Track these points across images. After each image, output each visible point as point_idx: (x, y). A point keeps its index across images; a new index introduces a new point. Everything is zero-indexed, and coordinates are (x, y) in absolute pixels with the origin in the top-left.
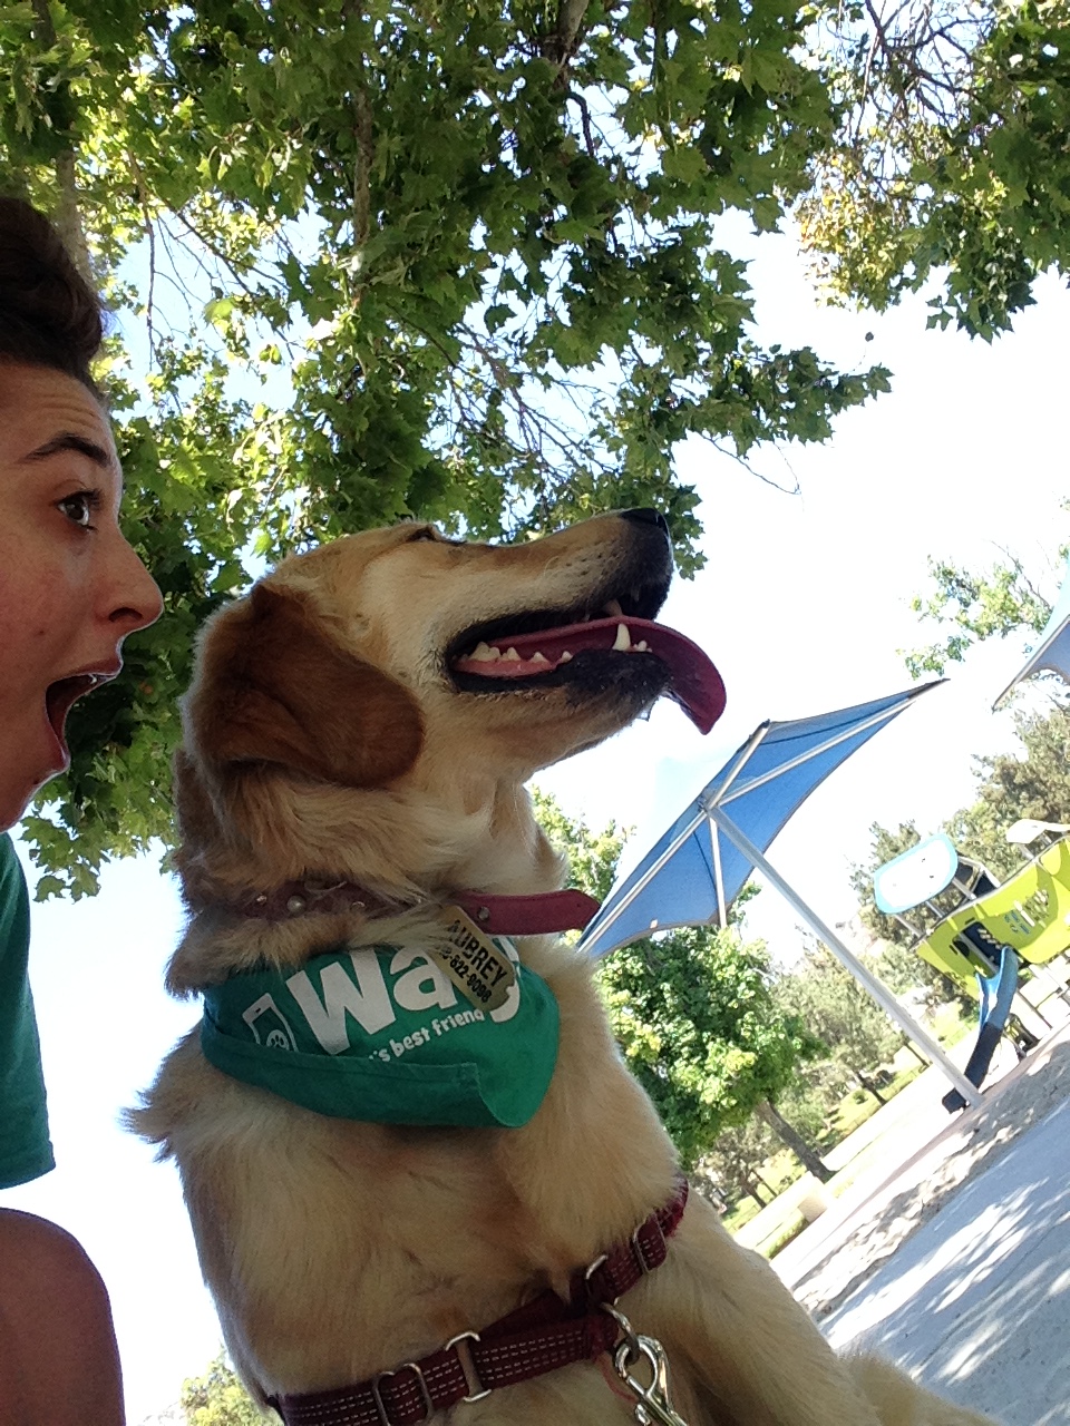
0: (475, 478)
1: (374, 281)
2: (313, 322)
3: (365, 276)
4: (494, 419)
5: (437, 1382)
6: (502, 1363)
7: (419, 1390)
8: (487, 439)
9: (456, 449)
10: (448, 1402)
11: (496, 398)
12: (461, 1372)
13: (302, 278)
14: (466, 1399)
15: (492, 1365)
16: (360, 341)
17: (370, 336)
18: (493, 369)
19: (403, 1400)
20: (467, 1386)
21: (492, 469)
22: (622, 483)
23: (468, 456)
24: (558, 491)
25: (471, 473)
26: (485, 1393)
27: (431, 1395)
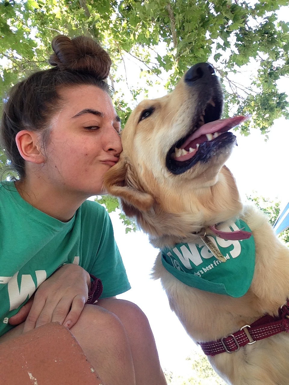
2: (167, 71)
5: (239, 339)
6: (258, 333)
7: (234, 341)
10: (244, 344)
12: (246, 336)
13: (162, 60)
14: (249, 343)
15: (255, 334)
19: (230, 344)
20: (249, 340)
24: (244, 102)
26: (254, 342)
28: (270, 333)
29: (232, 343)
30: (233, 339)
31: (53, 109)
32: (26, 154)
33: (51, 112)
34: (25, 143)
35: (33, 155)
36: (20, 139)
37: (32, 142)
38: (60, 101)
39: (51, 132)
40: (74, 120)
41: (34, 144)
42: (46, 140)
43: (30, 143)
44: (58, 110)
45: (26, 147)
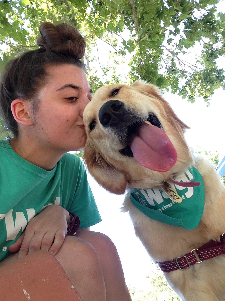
0: (171, 78)
1: (141, 40)
3: (139, 39)
4: (173, 64)
5: (190, 259)
6: (204, 255)
7: (186, 261)
8: (173, 69)
9: (166, 73)
10: (193, 263)
11: (173, 60)
12: (195, 257)
14: (197, 263)
15: (202, 255)
16: (141, 54)
17: (142, 52)
18: (171, 53)
19: (183, 263)
20: (197, 260)
21: (175, 75)
22: (205, 71)
23: (169, 74)
24: (191, 77)
25: (170, 77)
26: (201, 262)
27: (189, 262)
28: (213, 254)
29: (185, 262)
30: (185, 259)
31: (41, 83)
32: (19, 118)
33: (39, 85)
34: (18, 109)
35: (25, 119)
36: (14, 106)
37: (24, 109)
38: (47, 77)
39: (40, 102)
40: (58, 93)
41: (25, 111)
42: (36, 108)
43: (22, 109)
44: (45, 84)
45: (19, 113)
